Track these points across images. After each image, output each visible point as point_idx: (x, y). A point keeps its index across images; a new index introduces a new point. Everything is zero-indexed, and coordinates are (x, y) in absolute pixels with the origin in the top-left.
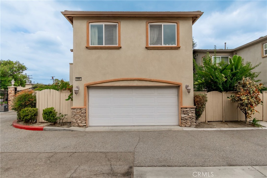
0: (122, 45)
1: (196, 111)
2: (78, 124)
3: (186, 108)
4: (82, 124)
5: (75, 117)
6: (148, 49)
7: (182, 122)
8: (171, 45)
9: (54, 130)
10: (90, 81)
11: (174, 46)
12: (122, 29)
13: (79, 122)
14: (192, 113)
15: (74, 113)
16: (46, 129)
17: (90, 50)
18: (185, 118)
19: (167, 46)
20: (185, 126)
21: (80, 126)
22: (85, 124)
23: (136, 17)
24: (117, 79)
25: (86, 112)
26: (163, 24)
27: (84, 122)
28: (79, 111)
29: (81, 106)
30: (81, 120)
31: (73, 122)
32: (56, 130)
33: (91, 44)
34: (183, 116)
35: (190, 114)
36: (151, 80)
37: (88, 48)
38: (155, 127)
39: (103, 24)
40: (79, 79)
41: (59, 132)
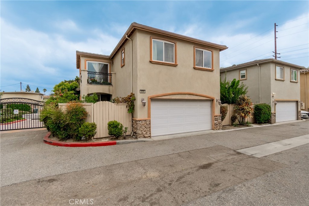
0: (177, 63)
1: (222, 118)
2: (143, 135)
3: (217, 116)
4: (147, 135)
5: (140, 128)
6: (195, 69)
7: (214, 127)
8: (208, 67)
9: (127, 143)
10: (153, 94)
11: (209, 68)
12: (178, 49)
13: (145, 133)
14: (220, 119)
15: (140, 125)
16: (120, 143)
17: (153, 65)
18: (217, 123)
19: (206, 68)
20: (217, 130)
21: (145, 137)
22: (150, 135)
23: (184, 40)
24: (175, 93)
25: (150, 124)
26: (204, 50)
27: (148, 133)
28: (144, 122)
29: (145, 117)
30: (146, 131)
31: (139, 134)
32: (130, 143)
33: (153, 59)
34: (215, 122)
35: (219, 121)
36: (197, 94)
37: (152, 62)
38: (205, 131)
39: (164, 42)
40: (143, 92)
41: (133, 144)
